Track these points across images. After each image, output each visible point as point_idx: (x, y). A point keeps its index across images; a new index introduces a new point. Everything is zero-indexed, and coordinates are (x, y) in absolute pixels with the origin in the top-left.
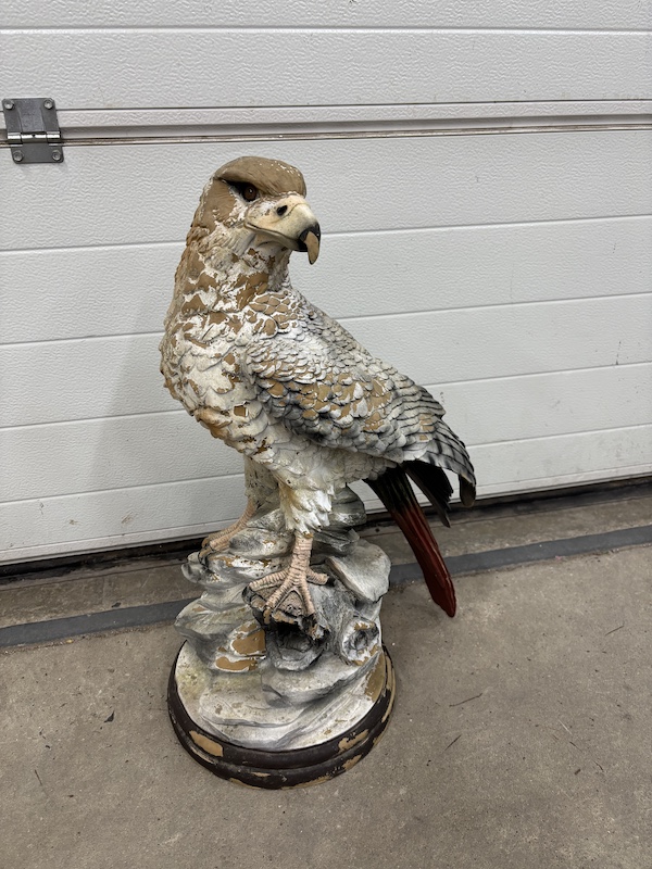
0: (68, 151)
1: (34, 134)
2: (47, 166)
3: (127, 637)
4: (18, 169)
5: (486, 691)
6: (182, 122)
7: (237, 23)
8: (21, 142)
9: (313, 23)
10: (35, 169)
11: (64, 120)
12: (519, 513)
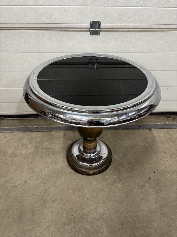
0: (101, 33)
1: (95, 29)
2: (96, 36)
4: (91, 36)
5: (167, 152)
6: (126, 27)
7: (142, 6)
8: (93, 31)
9: (159, 6)
10: (94, 36)
11: (102, 26)
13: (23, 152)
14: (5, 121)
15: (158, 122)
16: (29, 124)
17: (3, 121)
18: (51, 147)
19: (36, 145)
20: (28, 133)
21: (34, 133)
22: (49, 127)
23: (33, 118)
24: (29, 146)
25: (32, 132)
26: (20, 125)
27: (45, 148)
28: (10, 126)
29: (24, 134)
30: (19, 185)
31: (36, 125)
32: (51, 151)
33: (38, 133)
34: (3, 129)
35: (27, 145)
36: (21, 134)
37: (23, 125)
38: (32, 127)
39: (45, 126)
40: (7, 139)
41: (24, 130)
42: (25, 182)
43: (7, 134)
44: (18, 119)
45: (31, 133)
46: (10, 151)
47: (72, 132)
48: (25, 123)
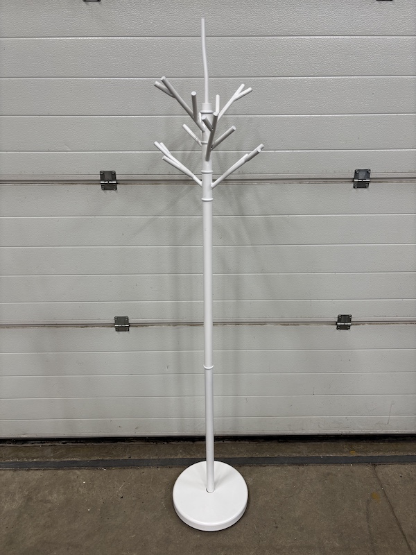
0: (131, 328)
1: (122, 325)
2: (124, 332)
3: (131, 470)
4: (117, 333)
8: (118, 327)
10: (121, 333)
11: (130, 322)
12: (279, 442)
16: (28, 455)
18: (50, 498)
19: (28, 495)
20: (20, 472)
21: (31, 472)
22: (58, 460)
23: (36, 445)
24: (17, 497)
25: (29, 470)
26: (13, 458)
27: (41, 501)
29: (15, 474)
31: (37, 458)
32: (49, 506)
33: (38, 472)
35: (15, 494)
36: (9, 474)
37: (17, 457)
38: (30, 460)
39: (52, 460)
41: (17, 467)
44: (12, 445)
45: (25, 472)
48: (21, 454)
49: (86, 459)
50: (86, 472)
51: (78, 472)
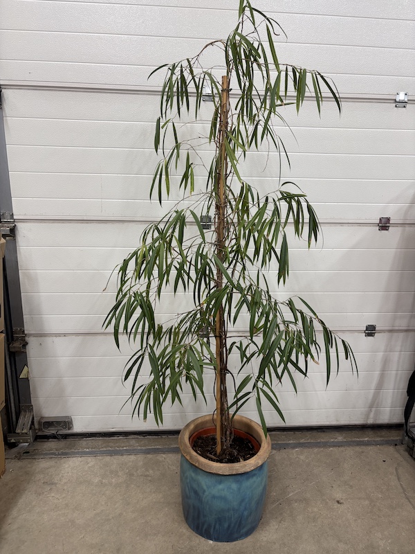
12: (319, 432)
13: (113, 480)
14: (84, 442)
15: (290, 440)
16: (117, 445)
17: (81, 442)
19: (129, 472)
20: (116, 457)
21: (125, 457)
22: (144, 448)
23: (121, 437)
24: (120, 474)
25: (122, 455)
26: (105, 447)
27: (141, 475)
28: (92, 448)
29: (112, 458)
30: (113, 518)
31: (126, 447)
32: (149, 478)
33: (131, 456)
34: (82, 452)
35: (117, 472)
36: (108, 458)
37: (108, 446)
38: (121, 449)
39: (139, 448)
40: (90, 465)
41: (112, 453)
42: (120, 515)
43: (89, 459)
44: (101, 438)
45: (120, 457)
46: (96, 480)
47: (174, 455)
48: (111, 444)
49: (167, 447)
50: (170, 455)
51: (164, 456)
